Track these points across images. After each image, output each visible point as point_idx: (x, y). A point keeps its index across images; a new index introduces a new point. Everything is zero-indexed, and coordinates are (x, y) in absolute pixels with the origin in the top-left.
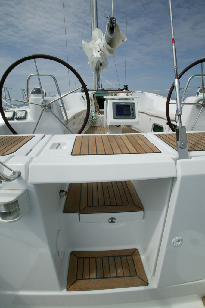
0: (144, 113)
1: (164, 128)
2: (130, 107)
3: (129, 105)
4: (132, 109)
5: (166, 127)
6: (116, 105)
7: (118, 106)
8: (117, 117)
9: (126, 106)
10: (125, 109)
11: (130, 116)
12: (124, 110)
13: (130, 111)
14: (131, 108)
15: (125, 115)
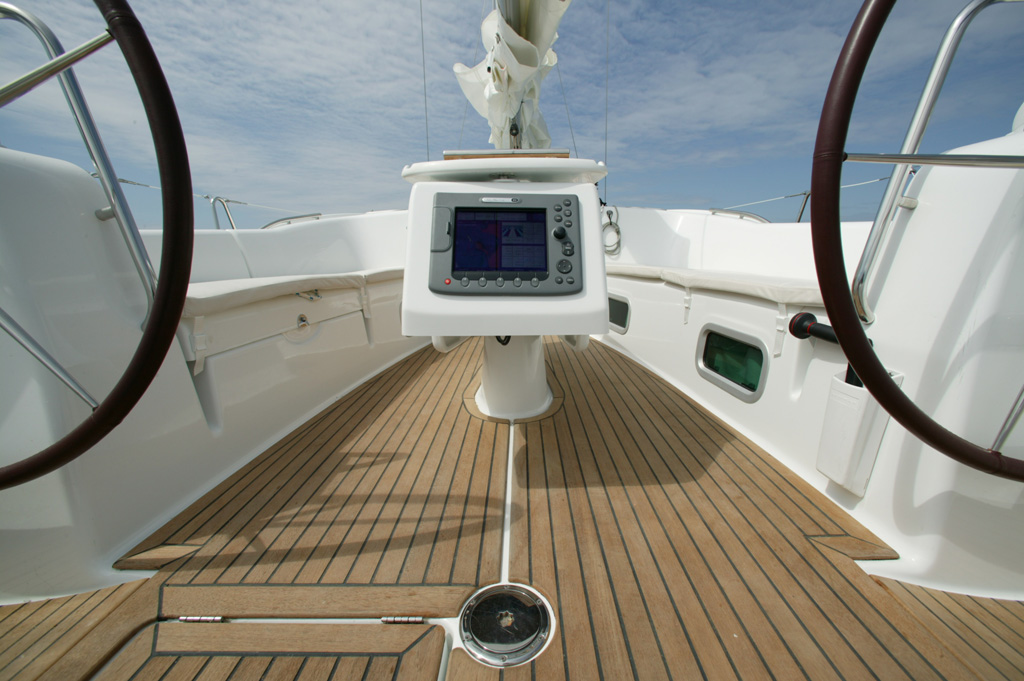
0: (658, 279)
1: (769, 349)
2: (544, 221)
3: (542, 212)
4: (561, 236)
5: (778, 344)
6: (458, 210)
7: (470, 216)
8: (456, 284)
9: (524, 217)
10: (513, 233)
11: (543, 278)
12: (504, 240)
13: (545, 245)
14: (552, 229)
15: (510, 272)
